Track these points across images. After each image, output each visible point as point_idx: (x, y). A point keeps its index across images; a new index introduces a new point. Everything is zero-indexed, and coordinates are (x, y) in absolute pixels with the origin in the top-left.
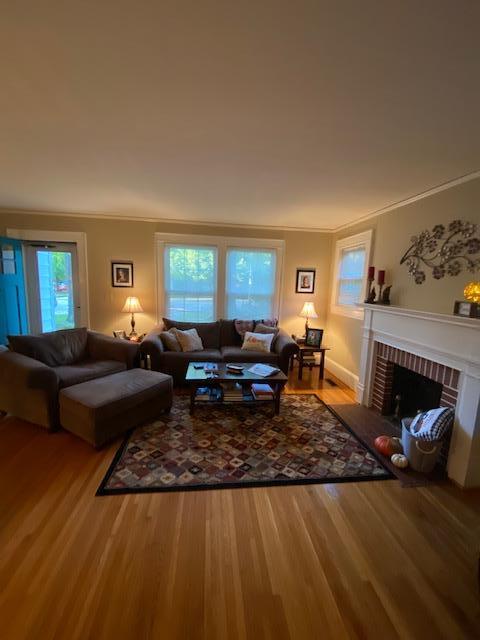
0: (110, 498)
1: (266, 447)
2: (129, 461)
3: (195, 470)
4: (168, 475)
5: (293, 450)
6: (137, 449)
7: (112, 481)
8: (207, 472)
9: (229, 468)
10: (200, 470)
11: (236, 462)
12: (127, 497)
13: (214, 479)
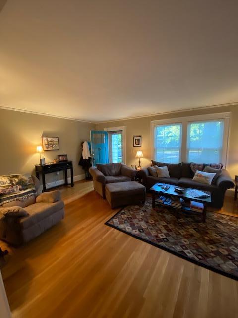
0: (107, 227)
1: (184, 236)
2: (120, 217)
3: (141, 230)
4: (130, 227)
5: (201, 244)
6: (124, 213)
7: (111, 221)
8: (145, 233)
9: (157, 236)
10: (143, 232)
11: (162, 236)
12: (113, 229)
13: (147, 238)
